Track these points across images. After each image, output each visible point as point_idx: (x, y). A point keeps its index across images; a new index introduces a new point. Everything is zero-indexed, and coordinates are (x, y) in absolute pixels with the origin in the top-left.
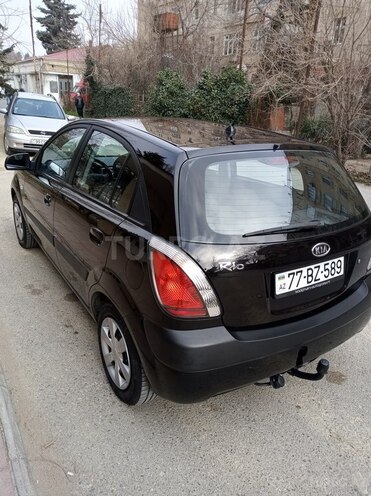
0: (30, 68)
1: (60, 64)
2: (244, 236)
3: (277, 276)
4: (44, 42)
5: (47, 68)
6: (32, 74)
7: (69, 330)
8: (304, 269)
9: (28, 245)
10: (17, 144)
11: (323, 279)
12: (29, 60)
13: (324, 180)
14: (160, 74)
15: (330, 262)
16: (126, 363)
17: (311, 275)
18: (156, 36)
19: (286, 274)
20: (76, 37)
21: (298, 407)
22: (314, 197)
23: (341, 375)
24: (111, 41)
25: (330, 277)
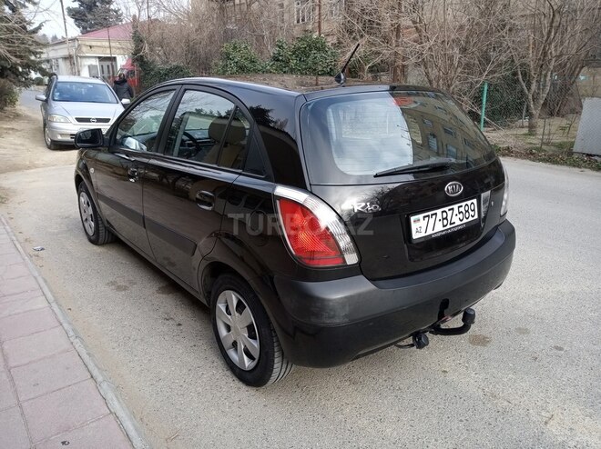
0: (63, 51)
1: (99, 44)
2: (376, 176)
3: (413, 218)
4: (76, 20)
5: (84, 49)
6: (65, 58)
7: (171, 322)
8: (439, 212)
9: (101, 240)
10: (62, 135)
11: (458, 223)
12: (58, 42)
13: (446, 131)
14: (227, 47)
15: (463, 204)
16: (254, 338)
17: (446, 218)
18: (214, 5)
19: (421, 216)
20: (116, 11)
21: (445, 372)
22: (436, 148)
23: (484, 338)
24: (162, 14)
25: (465, 221)
